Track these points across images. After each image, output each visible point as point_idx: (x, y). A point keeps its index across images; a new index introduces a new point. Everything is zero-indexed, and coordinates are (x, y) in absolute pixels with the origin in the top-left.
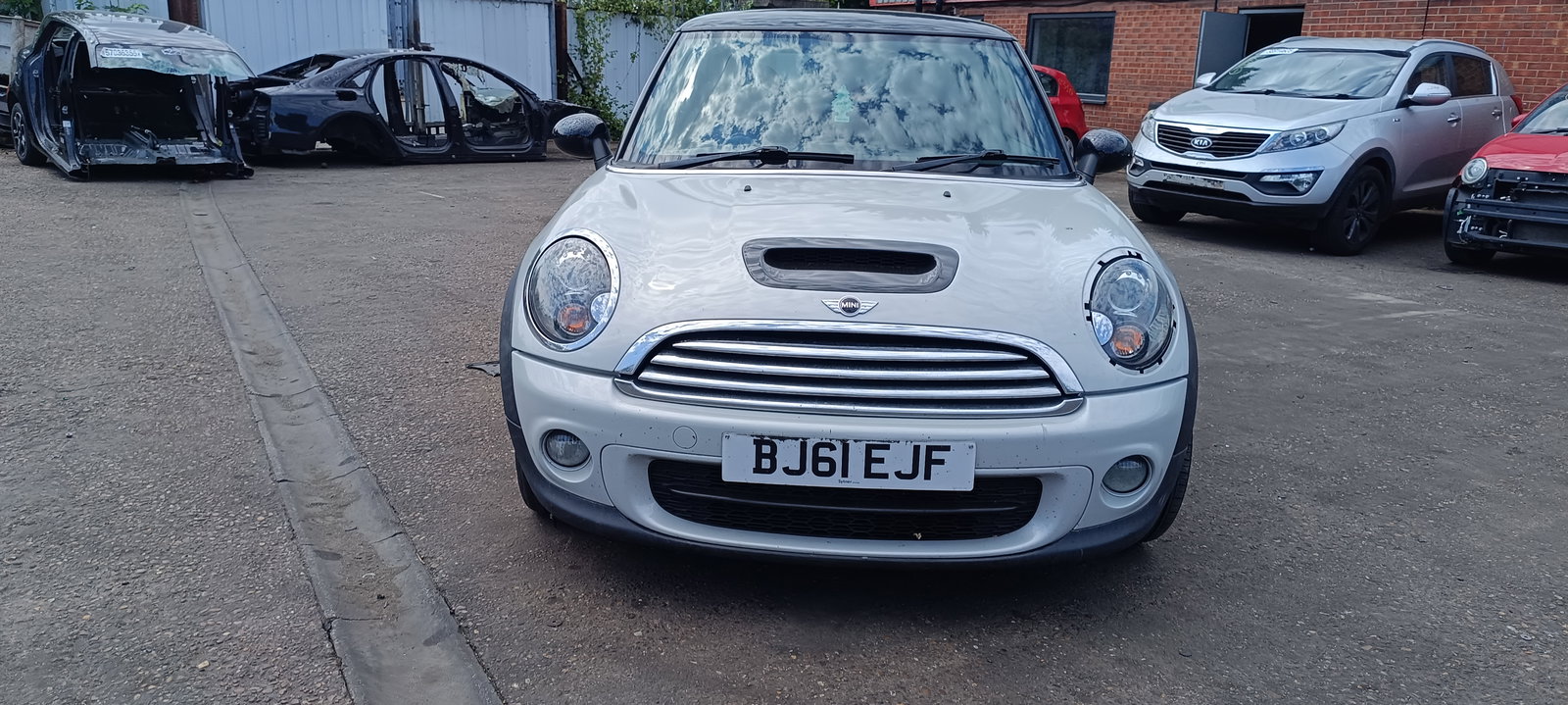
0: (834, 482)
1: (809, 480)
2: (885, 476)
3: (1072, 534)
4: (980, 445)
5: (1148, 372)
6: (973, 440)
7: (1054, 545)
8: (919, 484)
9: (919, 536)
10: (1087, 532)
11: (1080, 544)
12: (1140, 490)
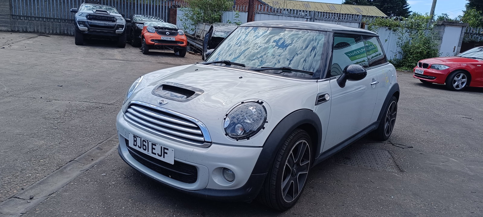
0: (145, 152)
1: (141, 150)
2: (155, 154)
3: (205, 189)
4: (176, 150)
5: (240, 141)
6: (174, 148)
7: (198, 191)
8: (161, 159)
9: (170, 176)
10: (210, 190)
11: (206, 193)
12: (232, 182)
